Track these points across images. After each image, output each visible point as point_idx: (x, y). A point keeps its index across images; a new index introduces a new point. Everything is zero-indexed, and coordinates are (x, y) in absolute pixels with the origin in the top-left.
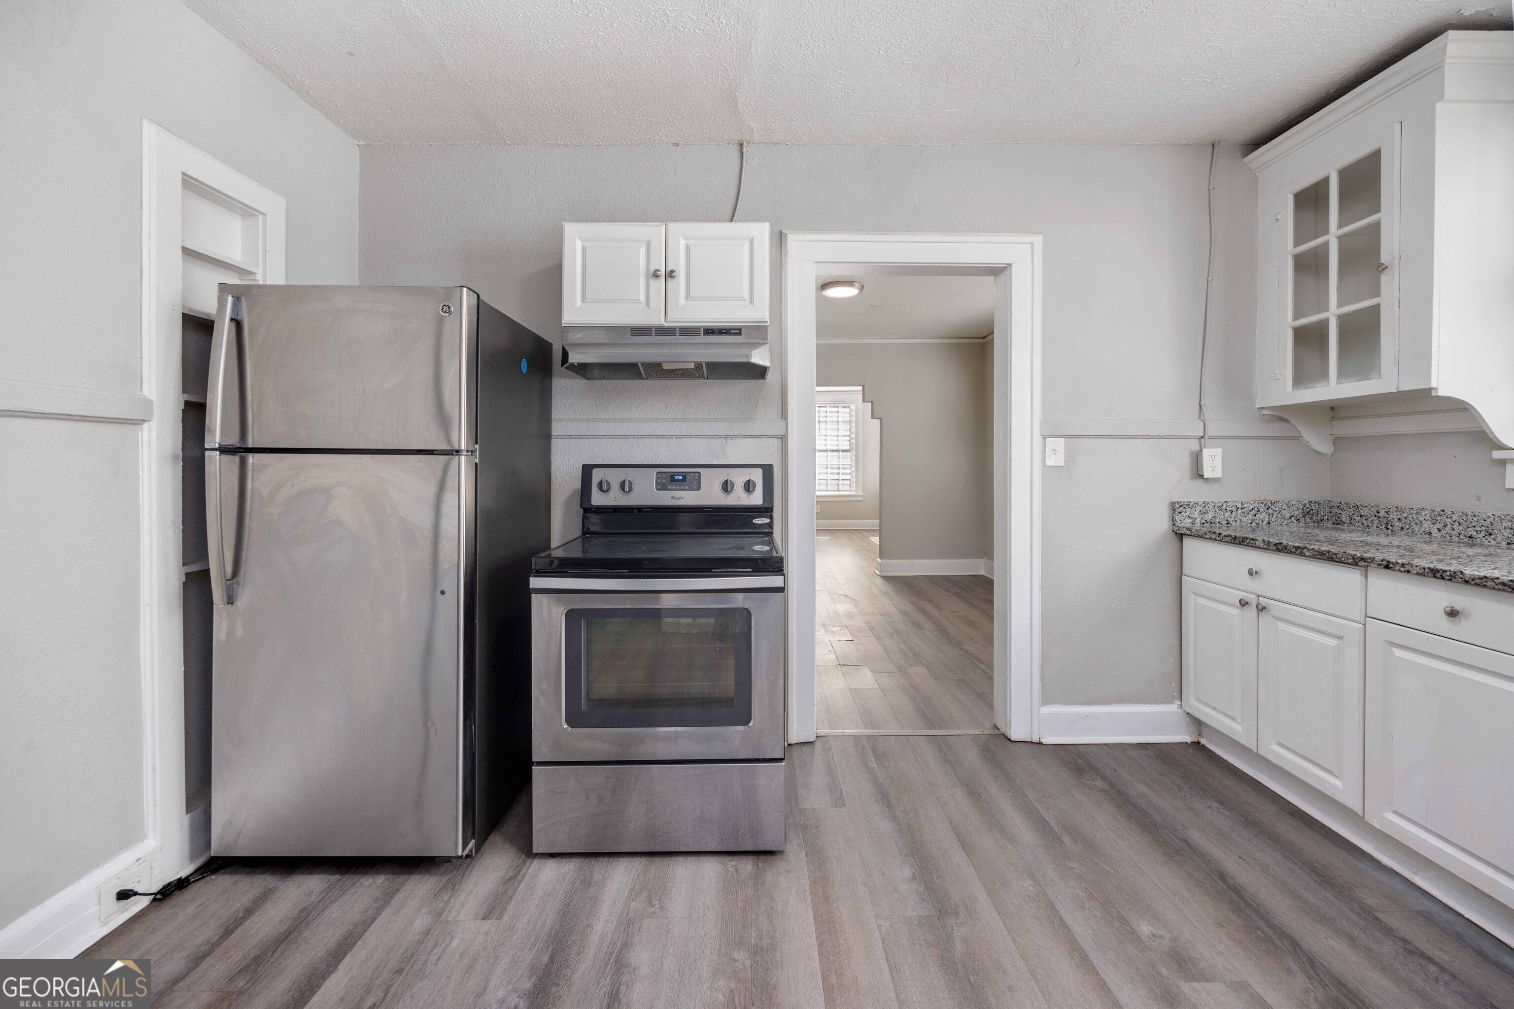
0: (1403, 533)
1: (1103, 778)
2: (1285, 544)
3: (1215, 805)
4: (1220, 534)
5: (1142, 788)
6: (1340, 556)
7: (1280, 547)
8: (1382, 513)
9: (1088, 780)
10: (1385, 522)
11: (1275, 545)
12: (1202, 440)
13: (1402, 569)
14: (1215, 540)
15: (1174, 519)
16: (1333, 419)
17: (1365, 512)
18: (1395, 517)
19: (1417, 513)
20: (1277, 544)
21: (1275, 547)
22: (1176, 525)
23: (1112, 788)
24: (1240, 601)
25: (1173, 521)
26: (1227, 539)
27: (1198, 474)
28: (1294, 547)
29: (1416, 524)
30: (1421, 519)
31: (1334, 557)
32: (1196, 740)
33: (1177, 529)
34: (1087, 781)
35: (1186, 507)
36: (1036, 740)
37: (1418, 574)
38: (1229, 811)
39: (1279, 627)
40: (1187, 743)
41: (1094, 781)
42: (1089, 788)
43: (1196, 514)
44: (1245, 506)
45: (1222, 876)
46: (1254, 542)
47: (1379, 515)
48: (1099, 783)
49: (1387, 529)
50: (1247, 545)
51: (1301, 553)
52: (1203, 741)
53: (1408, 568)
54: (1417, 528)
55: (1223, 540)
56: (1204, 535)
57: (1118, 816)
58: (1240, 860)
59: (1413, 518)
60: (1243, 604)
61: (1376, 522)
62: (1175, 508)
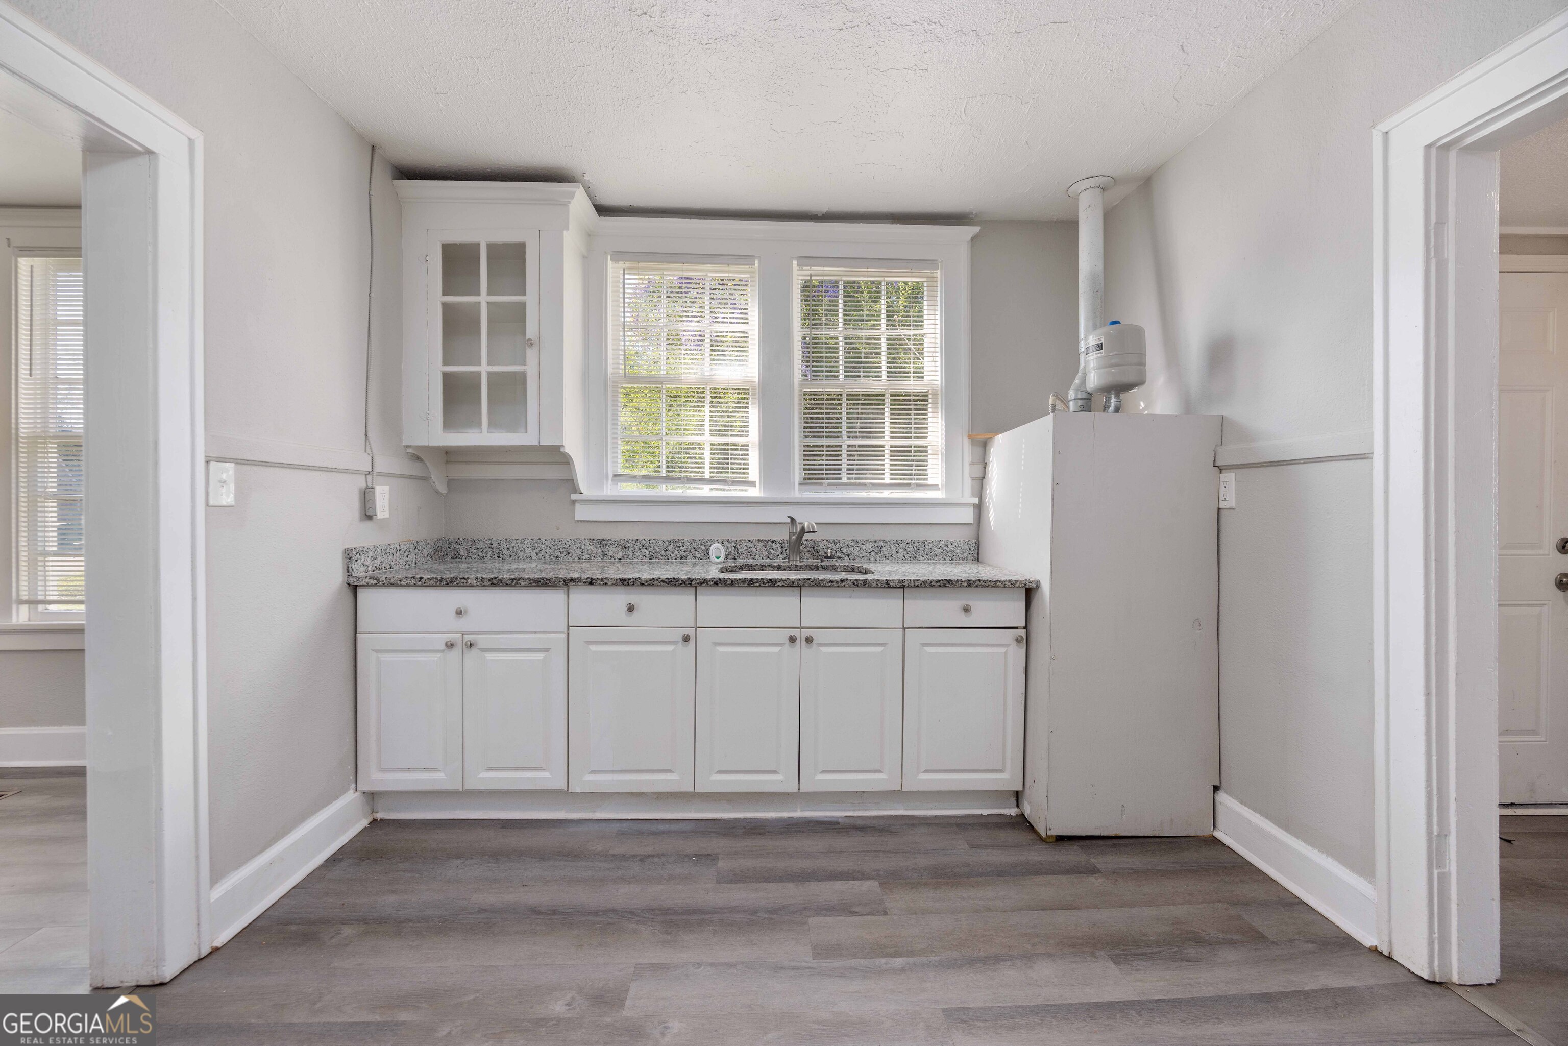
0: (511, 559)
1: (345, 922)
2: (500, 577)
3: (459, 862)
4: (421, 578)
5: (390, 899)
6: (553, 581)
7: (495, 582)
8: (495, 545)
9: (332, 938)
10: (497, 552)
11: (489, 581)
12: (369, 477)
13: (602, 583)
14: (415, 585)
15: (350, 569)
16: (447, 462)
17: (480, 545)
18: (505, 547)
19: (522, 543)
20: (492, 579)
21: (490, 583)
22: (354, 575)
23: (366, 923)
24: (446, 645)
25: (348, 572)
26: (431, 582)
27: (367, 515)
28: (510, 579)
29: (521, 551)
30: (524, 547)
31: (548, 582)
32: (371, 819)
33: (355, 580)
34: (333, 941)
35: (361, 554)
36: (205, 951)
37: (613, 584)
38: (472, 858)
39: (488, 658)
40: (366, 828)
41: (340, 933)
42: (347, 945)
43: (368, 561)
44: (402, 547)
45: (534, 911)
46: (465, 581)
47: (493, 546)
48: (347, 931)
49: (499, 557)
50: (458, 586)
51: (517, 583)
52: (379, 816)
53: (606, 581)
54: (521, 554)
55: (425, 584)
56: (399, 582)
57: (411, 943)
58: (526, 889)
59: (518, 546)
60: (450, 646)
61: (490, 553)
62: (351, 555)
